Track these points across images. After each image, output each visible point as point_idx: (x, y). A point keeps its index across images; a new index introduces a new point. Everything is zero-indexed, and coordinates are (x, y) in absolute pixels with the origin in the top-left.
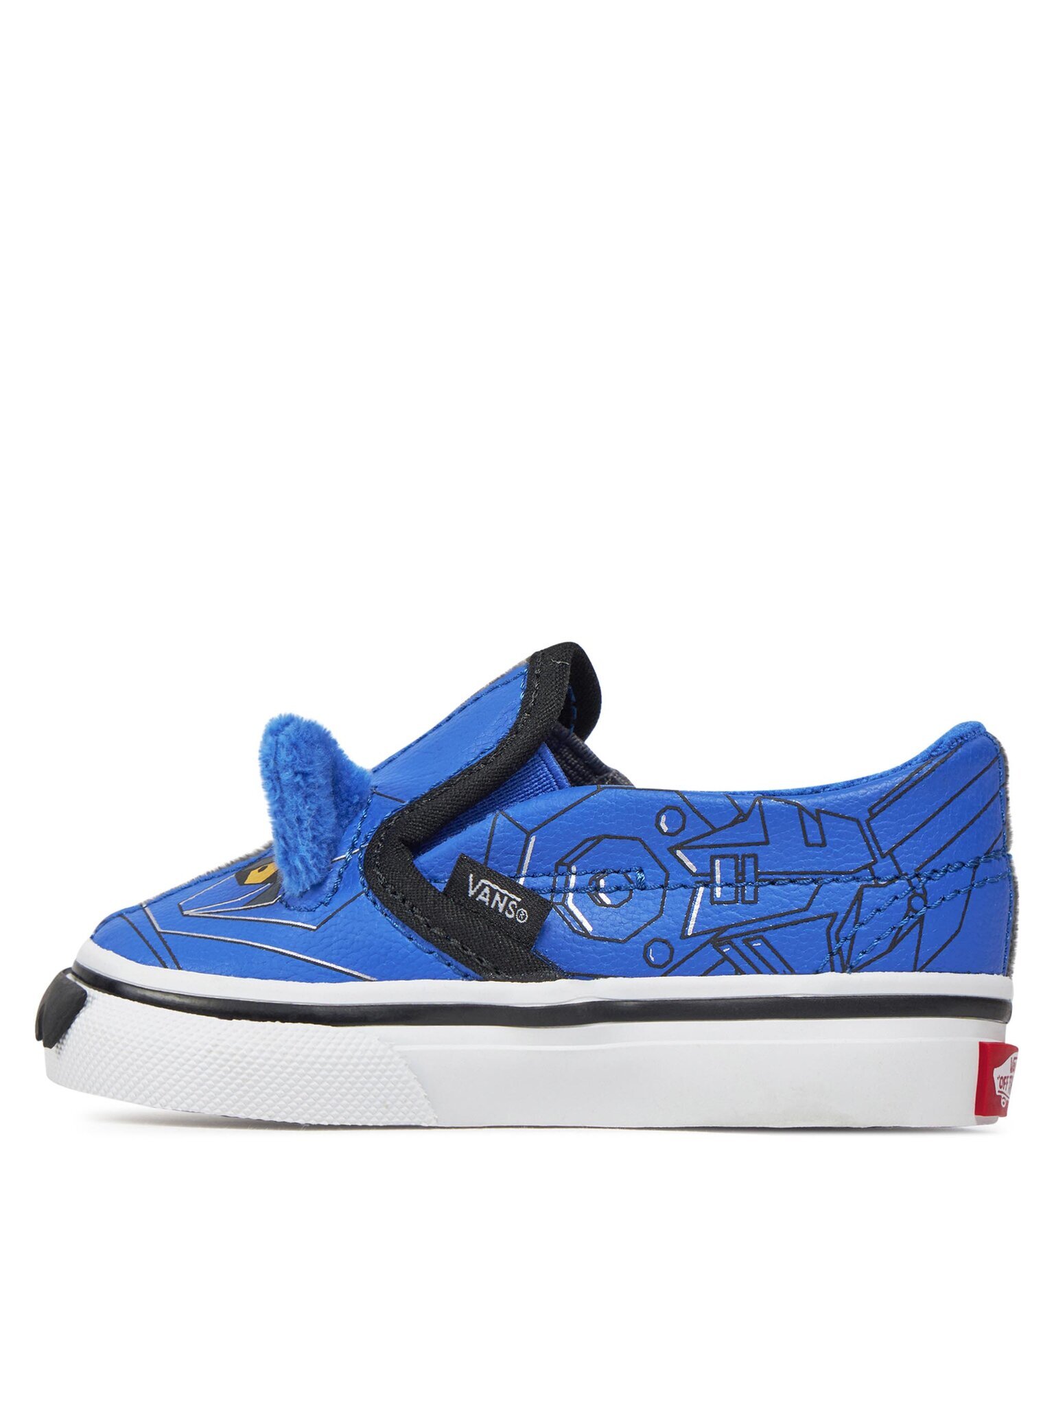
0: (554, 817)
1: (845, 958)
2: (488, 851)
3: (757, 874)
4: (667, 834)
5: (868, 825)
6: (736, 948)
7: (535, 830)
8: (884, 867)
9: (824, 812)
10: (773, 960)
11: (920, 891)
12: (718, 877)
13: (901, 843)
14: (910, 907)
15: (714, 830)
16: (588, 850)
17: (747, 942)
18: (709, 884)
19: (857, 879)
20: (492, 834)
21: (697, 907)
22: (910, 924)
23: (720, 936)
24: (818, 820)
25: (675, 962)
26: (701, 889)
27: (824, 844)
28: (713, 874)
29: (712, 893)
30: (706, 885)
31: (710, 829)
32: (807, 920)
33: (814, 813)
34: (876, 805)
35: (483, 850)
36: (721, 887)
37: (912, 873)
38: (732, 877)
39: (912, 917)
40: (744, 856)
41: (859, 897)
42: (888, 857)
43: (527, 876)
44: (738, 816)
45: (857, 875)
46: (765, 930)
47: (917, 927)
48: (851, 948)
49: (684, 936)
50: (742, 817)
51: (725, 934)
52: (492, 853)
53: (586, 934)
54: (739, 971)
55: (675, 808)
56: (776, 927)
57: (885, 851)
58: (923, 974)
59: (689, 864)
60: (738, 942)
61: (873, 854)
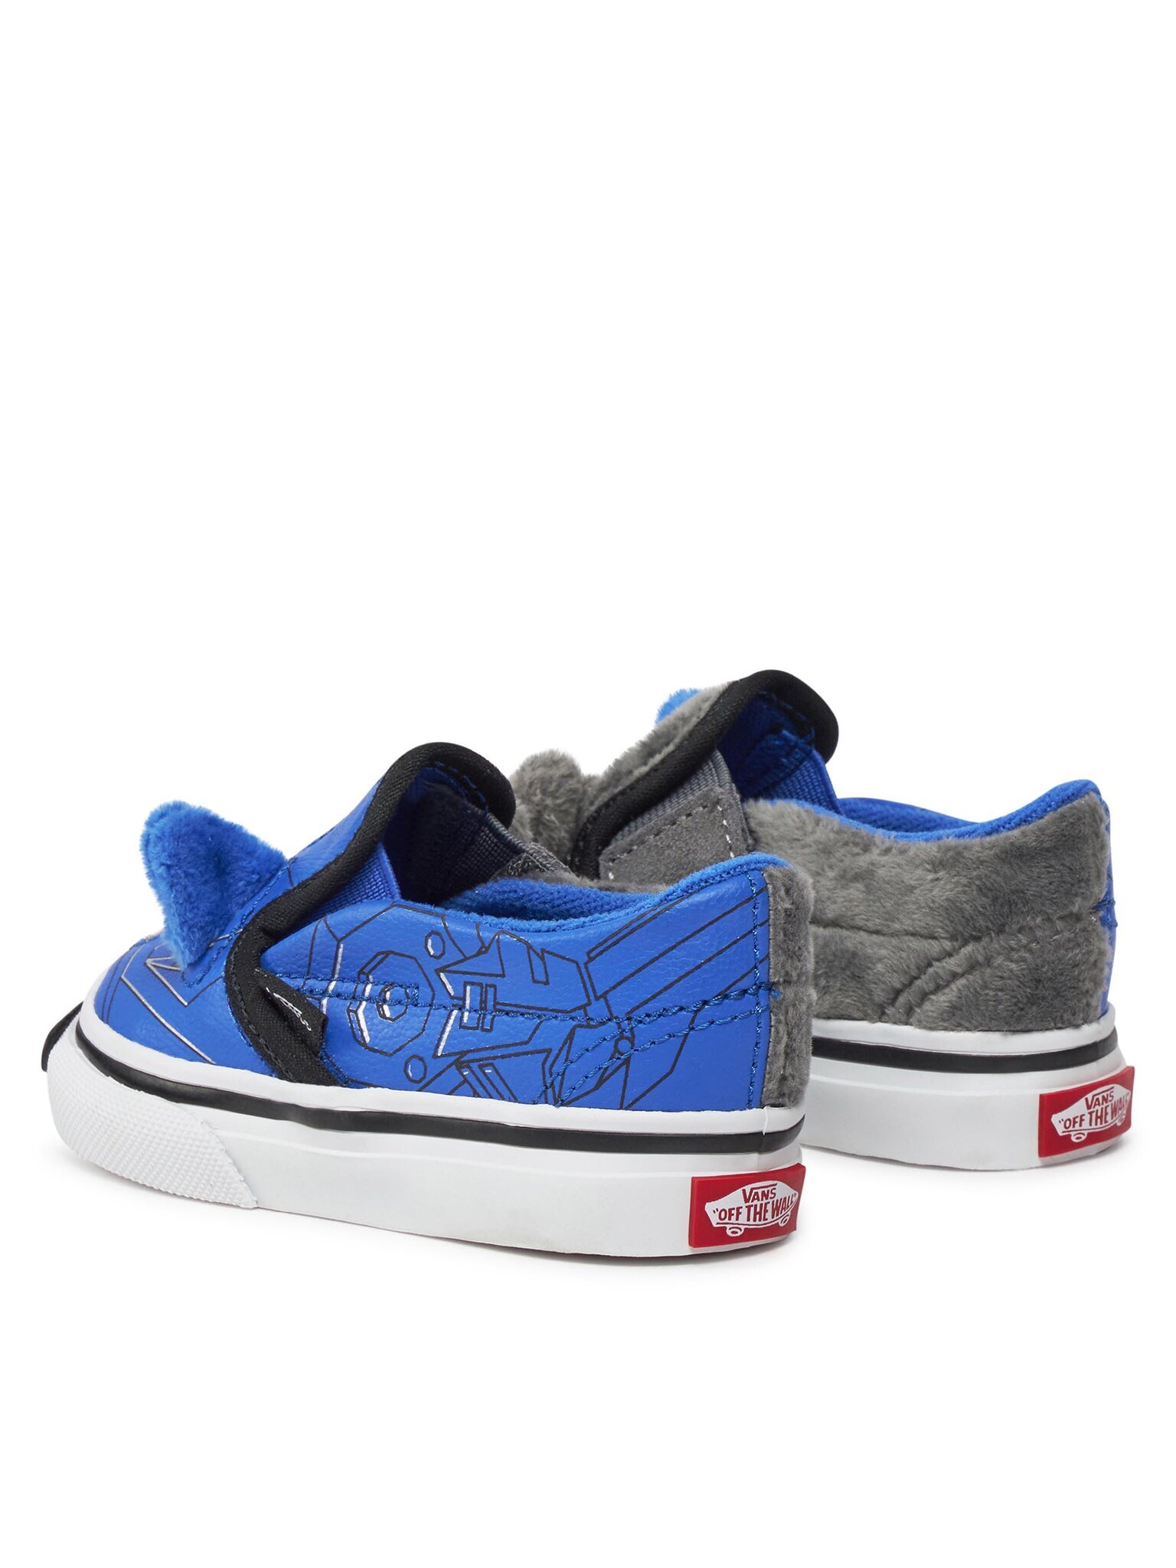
0: (356, 929)
1: (557, 1093)
2: (311, 954)
3: (496, 1003)
4: (432, 956)
5: (586, 968)
6: (473, 1072)
7: (344, 938)
8: (597, 1010)
9: (548, 952)
10: (502, 1088)
11: (628, 1034)
12: (468, 1002)
13: (614, 988)
14: (616, 1050)
15: (466, 959)
16: (379, 963)
17: (481, 1067)
18: (461, 1008)
19: (572, 1018)
20: (314, 938)
21: (448, 1029)
22: (616, 1065)
23: (462, 1059)
24: (542, 958)
25: (429, 1077)
26: (455, 1012)
27: (547, 983)
28: (464, 999)
29: (462, 1017)
30: (460, 1009)
31: (463, 958)
32: (527, 1053)
33: (539, 952)
34: (593, 949)
35: (307, 952)
36: (470, 1012)
37: (622, 1016)
38: (477, 1006)
39: (619, 1058)
40: (487, 985)
41: (571, 1036)
42: (602, 1000)
43: (338, 980)
44: (481, 948)
45: (573, 1014)
46: (495, 1058)
47: (624, 1068)
48: (562, 1084)
49: (435, 1056)
50: (484, 950)
51: (465, 1058)
52: (313, 956)
53: (364, 1044)
54: (476, 1094)
55: (438, 934)
56: (503, 1057)
57: (599, 994)
58: (629, 1112)
59: (449, 987)
60: (475, 1066)
61: (588, 996)
